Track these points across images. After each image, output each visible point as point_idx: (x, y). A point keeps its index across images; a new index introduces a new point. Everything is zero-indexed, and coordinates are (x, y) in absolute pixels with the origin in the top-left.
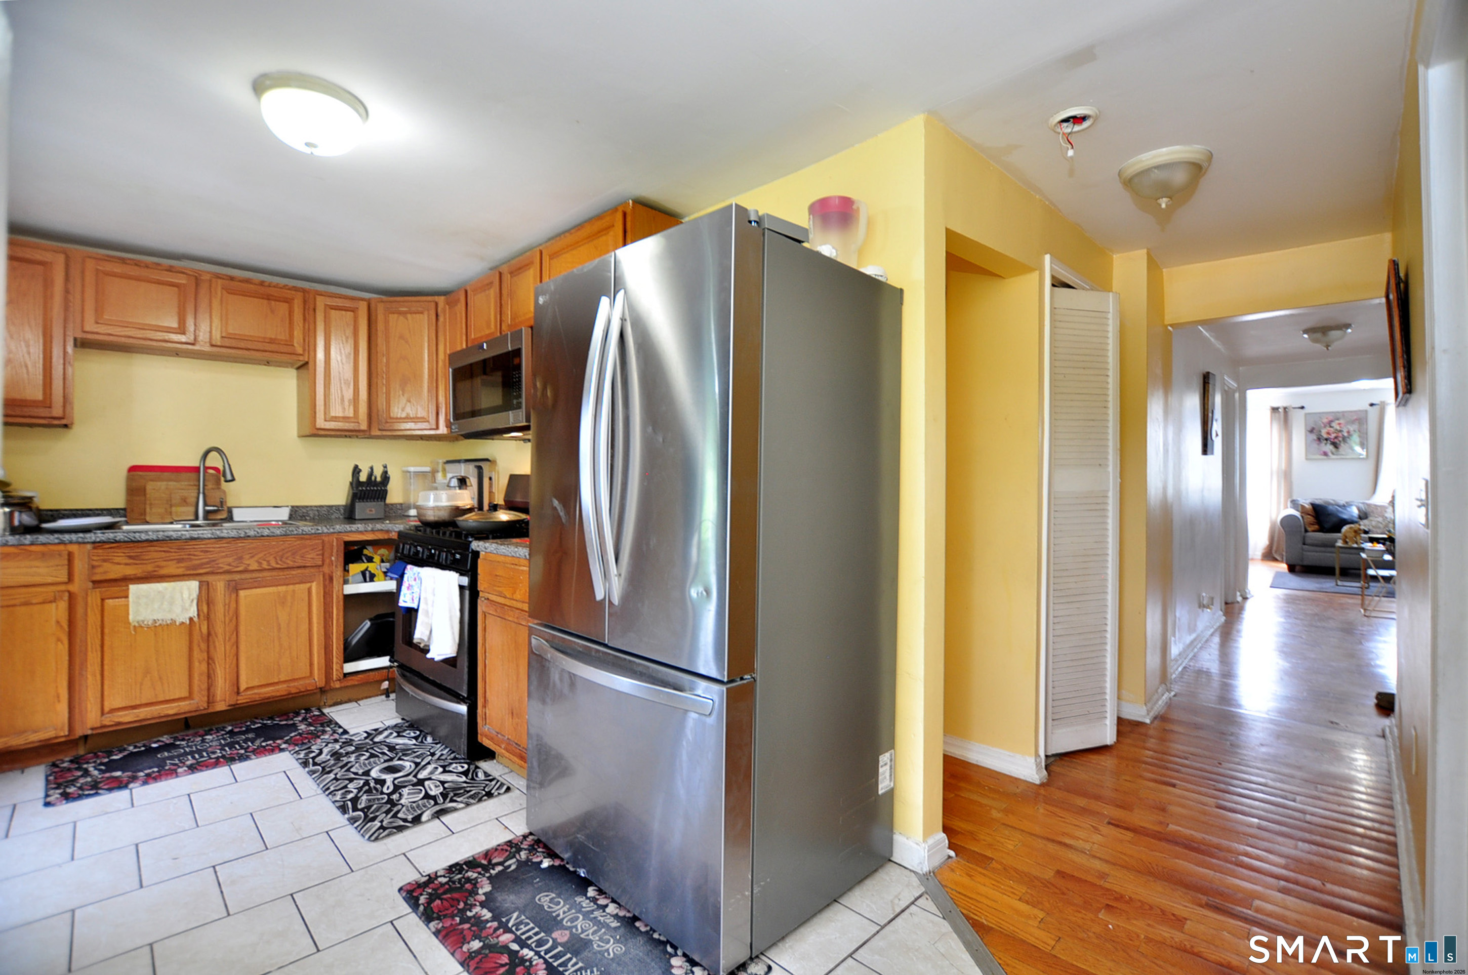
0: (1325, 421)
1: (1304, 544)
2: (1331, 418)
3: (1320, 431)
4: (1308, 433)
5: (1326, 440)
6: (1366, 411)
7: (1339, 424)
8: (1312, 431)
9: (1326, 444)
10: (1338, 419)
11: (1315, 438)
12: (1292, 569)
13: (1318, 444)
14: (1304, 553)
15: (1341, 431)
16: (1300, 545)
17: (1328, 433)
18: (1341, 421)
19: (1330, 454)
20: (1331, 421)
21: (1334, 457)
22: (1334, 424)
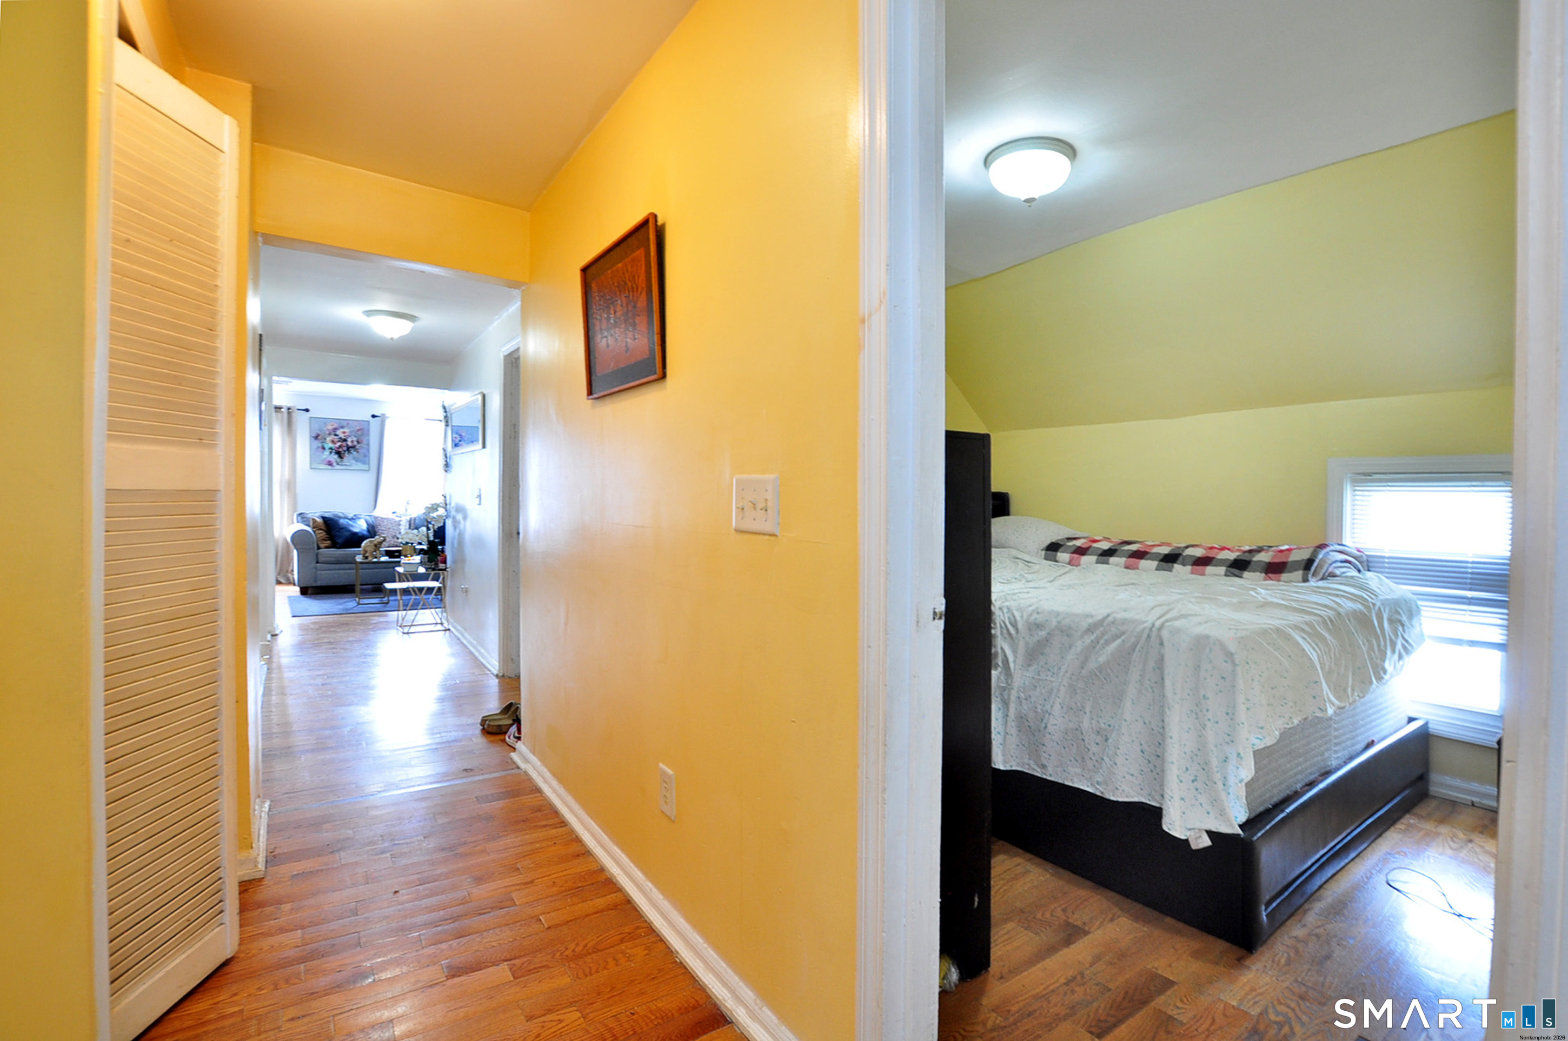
0: (330, 427)
1: (317, 562)
2: (336, 426)
3: (324, 439)
4: (313, 439)
5: (331, 448)
6: (368, 422)
7: (344, 433)
8: (316, 437)
9: (331, 452)
10: (342, 427)
11: (319, 445)
12: (304, 591)
13: (323, 453)
14: (319, 572)
15: (345, 440)
16: (313, 564)
17: (333, 442)
18: (345, 430)
19: (335, 464)
20: (335, 429)
21: (338, 467)
22: (338, 432)
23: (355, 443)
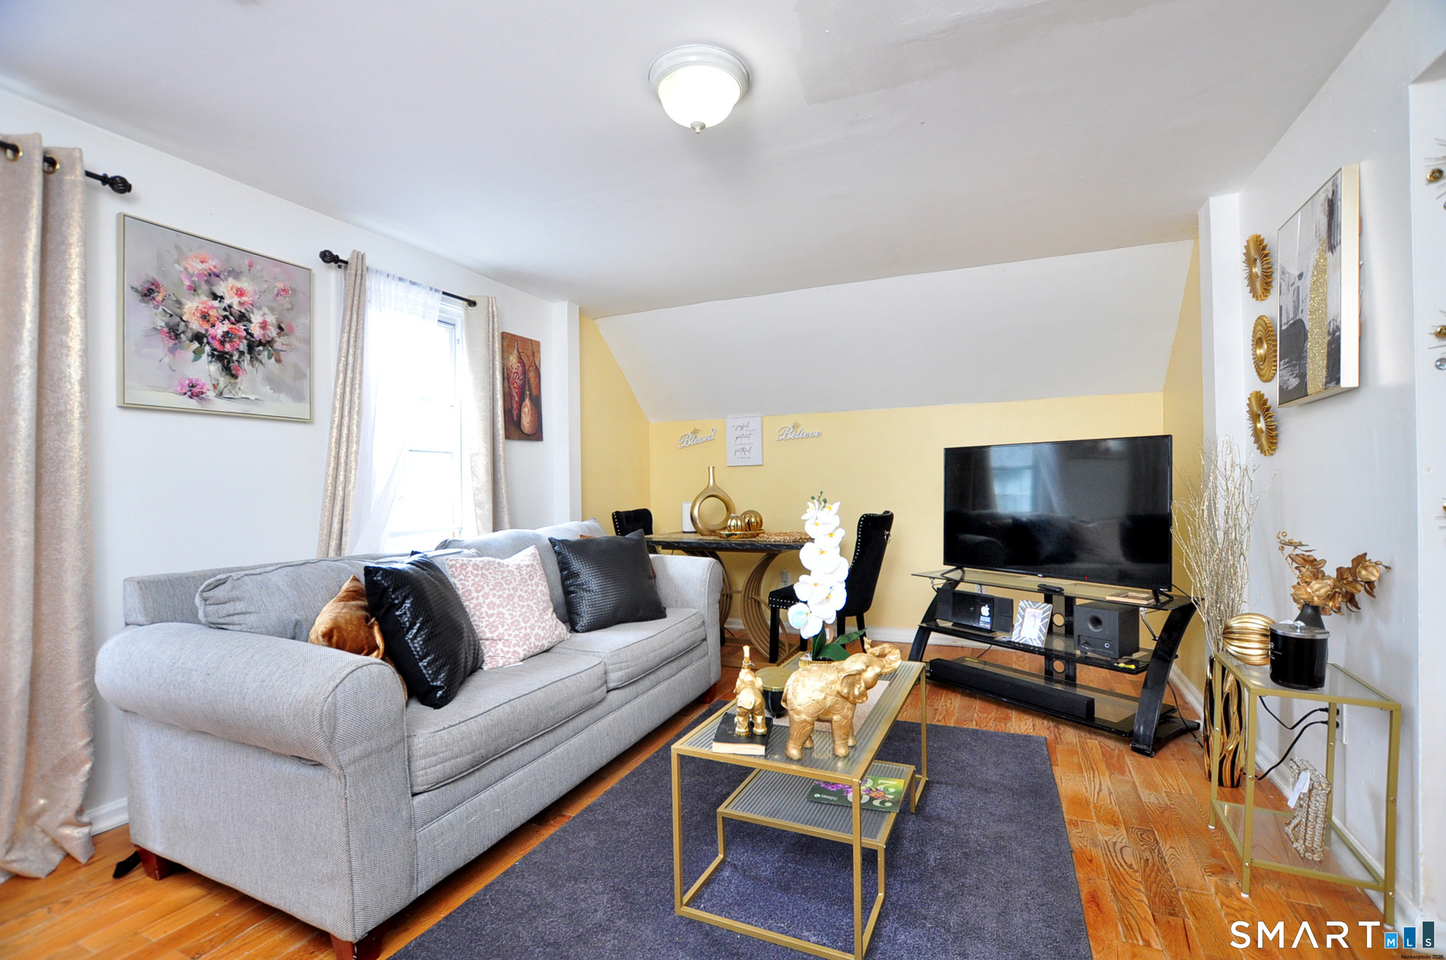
0: (197, 267)
2: (212, 264)
3: (179, 303)
4: (133, 299)
5: (198, 337)
6: (310, 273)
7: (240, 293)
8: (148, 293)
9: (198, 353)
10: (235, 274)
11: (161, 323)
13: (172, 351)
15: (242, 318)
17: (205, 317)
18: (244, 284)
19: (211, 394)
20: (213, 276)
21: (221, 405)
22: (221, 288)
23: (273, 332)
